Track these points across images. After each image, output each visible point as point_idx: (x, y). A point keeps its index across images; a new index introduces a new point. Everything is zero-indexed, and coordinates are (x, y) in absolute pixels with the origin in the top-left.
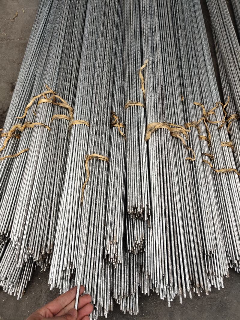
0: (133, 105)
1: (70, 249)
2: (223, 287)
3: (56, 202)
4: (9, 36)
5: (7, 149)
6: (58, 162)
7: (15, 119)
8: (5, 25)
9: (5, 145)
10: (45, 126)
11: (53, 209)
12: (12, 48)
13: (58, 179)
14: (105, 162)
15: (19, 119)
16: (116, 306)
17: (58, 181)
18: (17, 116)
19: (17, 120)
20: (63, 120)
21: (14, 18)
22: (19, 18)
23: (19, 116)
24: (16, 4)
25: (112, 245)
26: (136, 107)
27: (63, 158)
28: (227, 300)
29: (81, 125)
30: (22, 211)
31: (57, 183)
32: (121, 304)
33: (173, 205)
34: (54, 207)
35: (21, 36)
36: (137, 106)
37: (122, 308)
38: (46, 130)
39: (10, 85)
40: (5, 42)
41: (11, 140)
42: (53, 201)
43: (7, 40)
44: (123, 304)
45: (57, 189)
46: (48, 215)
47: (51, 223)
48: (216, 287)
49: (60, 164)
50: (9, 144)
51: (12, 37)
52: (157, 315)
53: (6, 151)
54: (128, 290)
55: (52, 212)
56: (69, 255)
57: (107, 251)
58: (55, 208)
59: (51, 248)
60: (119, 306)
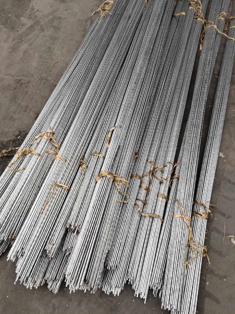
0: (96, 155)
1: (25, 239)
2: (118, 295)
3: (28, 208)
4: (48, 77)
5: (16, 163)
6: (38, 182)
7: (28, 143)
8: (47, 68)
9: (15, 161)
10: (40, 155)
11: (24, 212)
12: (47, 87)
13: (34, 193)
14: (66, 190)
15: (30, 144)
16: (46, 284)
17: (34, 195)
18: (30, 142)
19: (29, 144)
20: (51, 154)
21: (55, 64)
22: (58, 64)
23: (31, 142)
24: (60, 52)
25: (50, 245)
26: (97, 157)
27: (42, 180)
28: (119, 305)
29: (60, 161)
30: (8, 208)
31: (33, 195)
32: (49, 284)
33: (93, 230)
34: (26, 210)
35: (55, 79)
36: (99, 156)
37: (49, 287)
38: (40, 157)
39: (36, 115)
40: (43, 81)
41: (20, 157)
42: (27, 206)
43: (45, 79)
44: (50, 284)
45: (32, 200)
46: (21, 215)
47: (20, 220)
48: (113, 293)
49: (39, 184)
50: (18, 160)
51: (49, 78)
52: (71, 299)
53: (15, 165)
54: (55, 276)
55: (24, 213)
56: (24, 243)
57: (46, 248)
58: (26, 212)
59: (16, 236)
60: (47, 284)
